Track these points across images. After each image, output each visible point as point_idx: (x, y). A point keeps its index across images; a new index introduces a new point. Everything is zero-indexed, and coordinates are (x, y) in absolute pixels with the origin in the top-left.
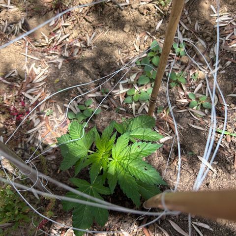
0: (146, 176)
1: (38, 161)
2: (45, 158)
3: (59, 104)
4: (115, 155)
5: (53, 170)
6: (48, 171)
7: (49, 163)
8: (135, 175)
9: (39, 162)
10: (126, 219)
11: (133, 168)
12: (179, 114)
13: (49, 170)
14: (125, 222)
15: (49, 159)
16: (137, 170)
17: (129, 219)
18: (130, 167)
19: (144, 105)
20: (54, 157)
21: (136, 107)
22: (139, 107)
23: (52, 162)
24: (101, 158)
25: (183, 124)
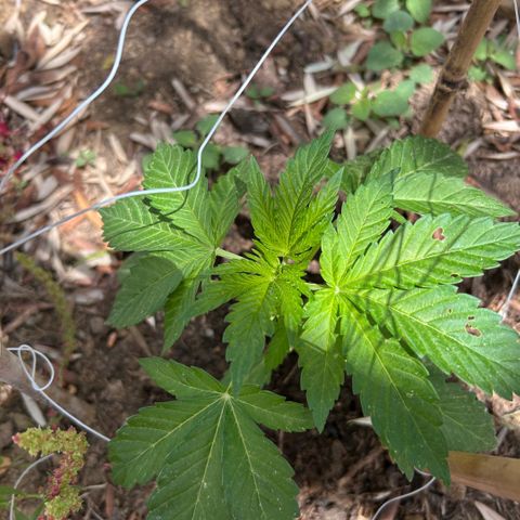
0: (474, 358)
1: (44, 305)
2: (70, 298)
3: (116, 134)
4: (335, 270)
5: (94, 335)
6: (77, 337)
7: (81, 313)
8: (429, 352)
9: (49, 311)
10: (332, 498)
11: (417, 324)
12: (493, 165)
13: (82, 334)
14: (330, 505)
15: (81, 299)
16: (435, 334)
17: (341, 497)
18: (403, 319)
19: (383, 140)
20: (97, 295)
21: (357, 143)
22: (368, 144)
23: (93, 311)
24: (272, 279)
25: (509, 197)
